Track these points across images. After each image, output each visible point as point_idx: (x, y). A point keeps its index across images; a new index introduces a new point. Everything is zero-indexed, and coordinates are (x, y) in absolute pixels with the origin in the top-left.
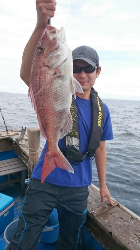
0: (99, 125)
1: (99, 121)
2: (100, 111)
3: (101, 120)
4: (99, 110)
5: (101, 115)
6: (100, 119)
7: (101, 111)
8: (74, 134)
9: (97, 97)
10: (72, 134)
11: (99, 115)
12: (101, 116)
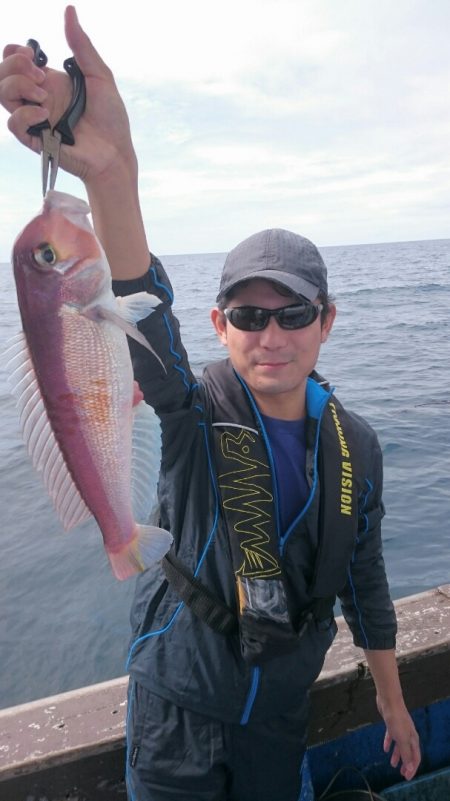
0: (346, 510)
1: (343, 496)
2: (346, 459)
3: (350, 492)
4: (344, 454)
5: (350, 470)
6: (347, 488)
7: (348, 456)
8: (266, 568)
9: (332, 405)
10: (260, 569)
11: (344, 474)
12: (350, 476)
